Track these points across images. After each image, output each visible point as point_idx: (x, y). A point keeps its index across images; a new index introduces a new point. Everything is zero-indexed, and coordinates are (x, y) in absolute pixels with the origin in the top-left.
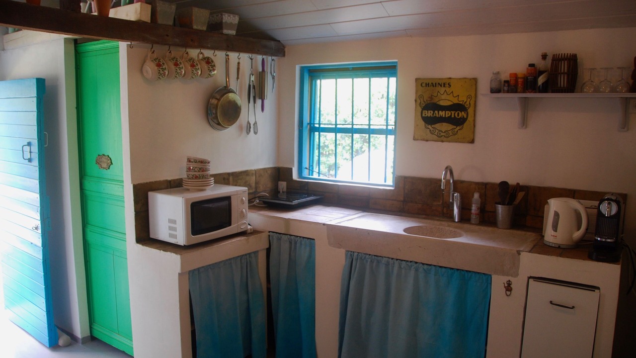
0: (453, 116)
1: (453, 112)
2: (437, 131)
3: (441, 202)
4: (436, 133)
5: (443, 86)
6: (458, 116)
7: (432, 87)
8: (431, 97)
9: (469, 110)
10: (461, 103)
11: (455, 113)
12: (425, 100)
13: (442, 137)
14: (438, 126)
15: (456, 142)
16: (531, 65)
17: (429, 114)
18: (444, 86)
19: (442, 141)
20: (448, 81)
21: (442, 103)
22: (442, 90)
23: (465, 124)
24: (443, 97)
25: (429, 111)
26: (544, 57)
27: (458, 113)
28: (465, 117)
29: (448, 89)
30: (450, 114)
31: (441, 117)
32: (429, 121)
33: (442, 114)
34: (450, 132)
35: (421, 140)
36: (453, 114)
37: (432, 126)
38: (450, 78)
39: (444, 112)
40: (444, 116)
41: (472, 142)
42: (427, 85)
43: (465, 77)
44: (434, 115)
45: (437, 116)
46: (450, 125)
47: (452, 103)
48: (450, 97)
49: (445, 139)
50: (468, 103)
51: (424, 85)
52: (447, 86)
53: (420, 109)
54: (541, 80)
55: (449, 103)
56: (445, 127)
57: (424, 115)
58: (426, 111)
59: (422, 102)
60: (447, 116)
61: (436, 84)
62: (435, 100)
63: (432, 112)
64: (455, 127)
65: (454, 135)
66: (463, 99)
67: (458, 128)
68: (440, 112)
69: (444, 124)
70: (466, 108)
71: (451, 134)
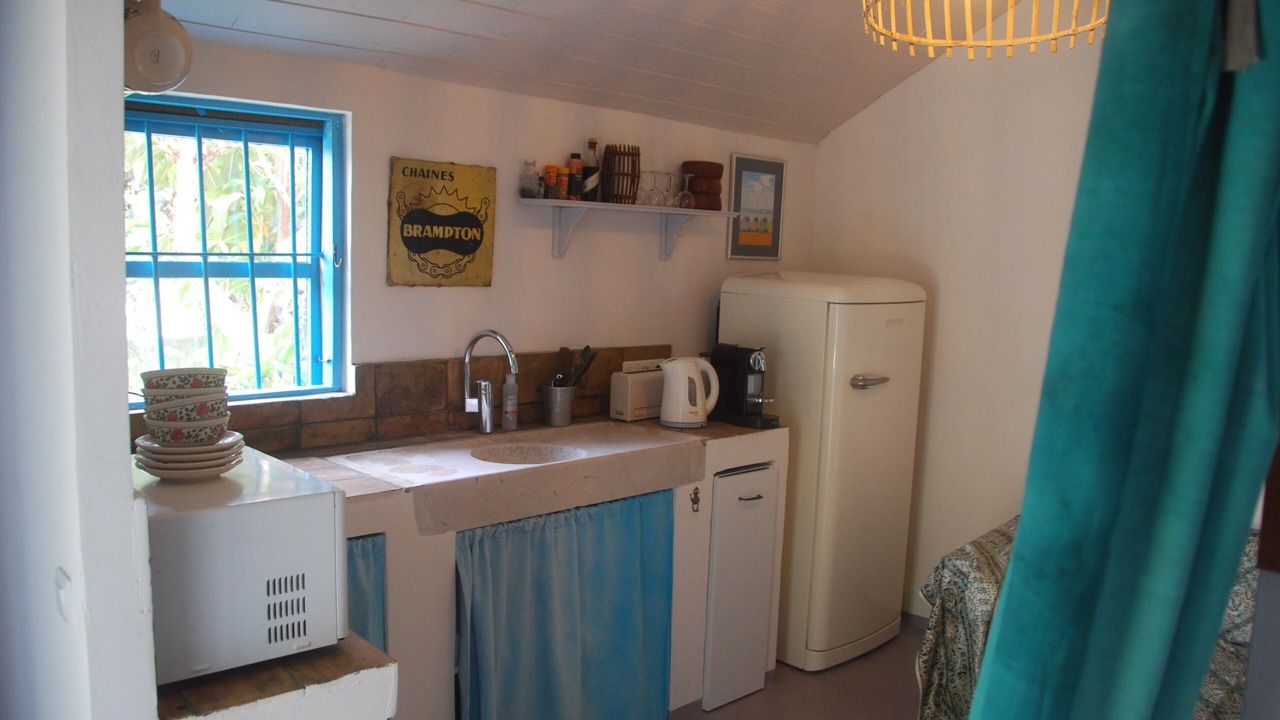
0: (457, 237)
1: (457, 229)
2: (430, 266)
3: (444, 403)
4: (428, 270)
5: (440, 177)
6: (466, 236)
7: (421, 177)
8: (419, 198)
9: (484, 226)
10: (471, 211)
11: (460, 231)
12: (408, 204)
13: (442, 278)
14: (430, 255)
15: (465, 285)
16: (575, 156)
17: (415, 231)
18: (442, 178)
19: (440, 286)
20: (448, 169)
21: (440, 211)
22: (439, 184)
23: (478, 252)
24: (441, 199)
25: (415, 227)
26: (592, 145)
27: (466, 231)
28: (478, 238)
29: (449, 185)
30: (451, 233)
31: (437, 238)
32: (416, 246)
33: (438, 231)
34: (453, 267)
35: (404, 285)
36: (458, 232)
37: (422, 255)
38: (452, 163)
39: (441, 228)
40: (441, 236)
41: (488, 284)
42: (413, 172)
43: (474, 163)
44: (425, 234)
45: (430, 236)
46: (454, 253)
47: (456, 212)
48: (452, 200)
49: (444, 281)
50: (483, 212)
51: (408, 172)
52: (448, 177)
53: (397, 221)
54: (592, 182)
55: (451, 212)
56: (444, 257)
57: (405, 234)
58: (410, 226)
59: (402, 207)
60: (446, 237)
61: (428, 171)
62: (427, 204)
63: (420, 227)
64: (461, 257)
65: (460, 272)
66: (474, 205)
67: (467, 259)
68: (435, 228)
69: (442, 251)
70: (480, 221)
71: (454, 270)
